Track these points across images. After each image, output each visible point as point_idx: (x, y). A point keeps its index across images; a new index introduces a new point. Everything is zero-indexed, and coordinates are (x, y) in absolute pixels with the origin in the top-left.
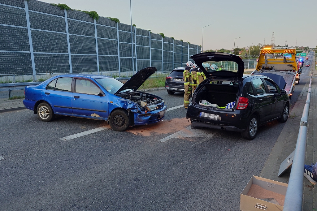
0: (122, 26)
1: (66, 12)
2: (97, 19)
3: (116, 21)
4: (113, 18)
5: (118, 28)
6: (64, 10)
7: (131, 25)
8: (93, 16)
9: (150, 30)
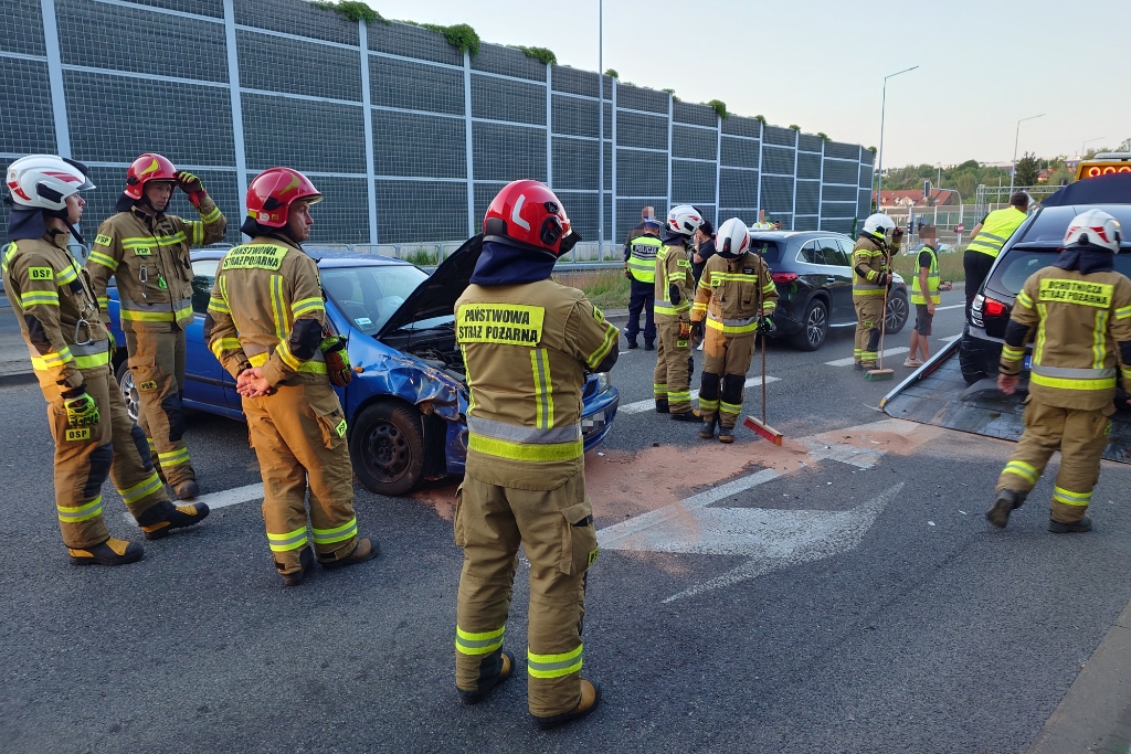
0: (568, 78)
1: (363, 30)
2: (472, 53)
3: (544, 57)
4: (535, 50)
5: (548, 84)
6: (356, 21)
7: (598, 72)
8: (460, 41)
9: (671, 91)
